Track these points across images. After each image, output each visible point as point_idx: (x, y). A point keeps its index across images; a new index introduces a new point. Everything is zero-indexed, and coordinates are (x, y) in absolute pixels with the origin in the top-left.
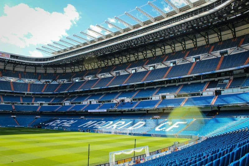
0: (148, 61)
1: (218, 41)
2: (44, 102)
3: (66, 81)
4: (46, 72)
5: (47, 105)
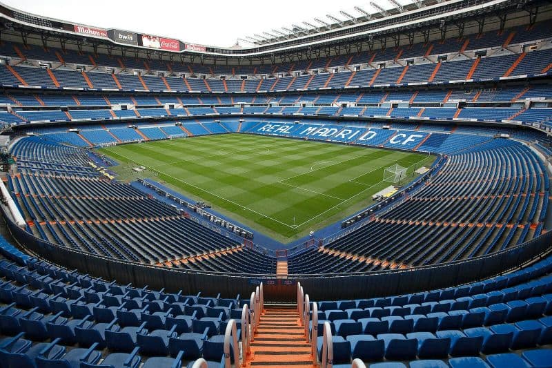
0: (375, 55)
1: (424, 41)
2: (245, 103)
3: (266, 76)
4: (251, 63)
5: (249, 106)
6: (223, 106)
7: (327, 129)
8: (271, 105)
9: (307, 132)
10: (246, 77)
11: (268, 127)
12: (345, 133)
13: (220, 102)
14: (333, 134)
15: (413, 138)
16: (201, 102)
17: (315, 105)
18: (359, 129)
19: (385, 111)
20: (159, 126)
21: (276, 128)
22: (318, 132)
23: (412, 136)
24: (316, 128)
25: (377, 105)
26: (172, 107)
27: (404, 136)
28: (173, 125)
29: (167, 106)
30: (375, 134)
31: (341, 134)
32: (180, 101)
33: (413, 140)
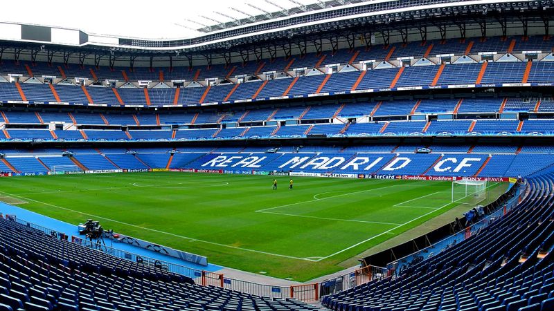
6: (142, 128)
7: (326, 159)
8: (224, 126)
9: (291, 164)
10: (182, 84)
11: (221, 160)
12: (358, 161)
13: (137, 122)
14: (337, 165)
15: (468, 162)
16: (106, 122)
17: (303, 122)
18: (380, 155)
19: (418, 127)
20: (37, 156)
21: (235, 161)
22: (311, 163)
23: (466, 160)
24: (306, 158)
25: (405, 118)
26: (59, 127)
27: (454, 160)
28: (59, 155)
29: (52, 126)
30: (408, 161)
31: (351, 163)
32: (73, 119)
33: (469, 165)
